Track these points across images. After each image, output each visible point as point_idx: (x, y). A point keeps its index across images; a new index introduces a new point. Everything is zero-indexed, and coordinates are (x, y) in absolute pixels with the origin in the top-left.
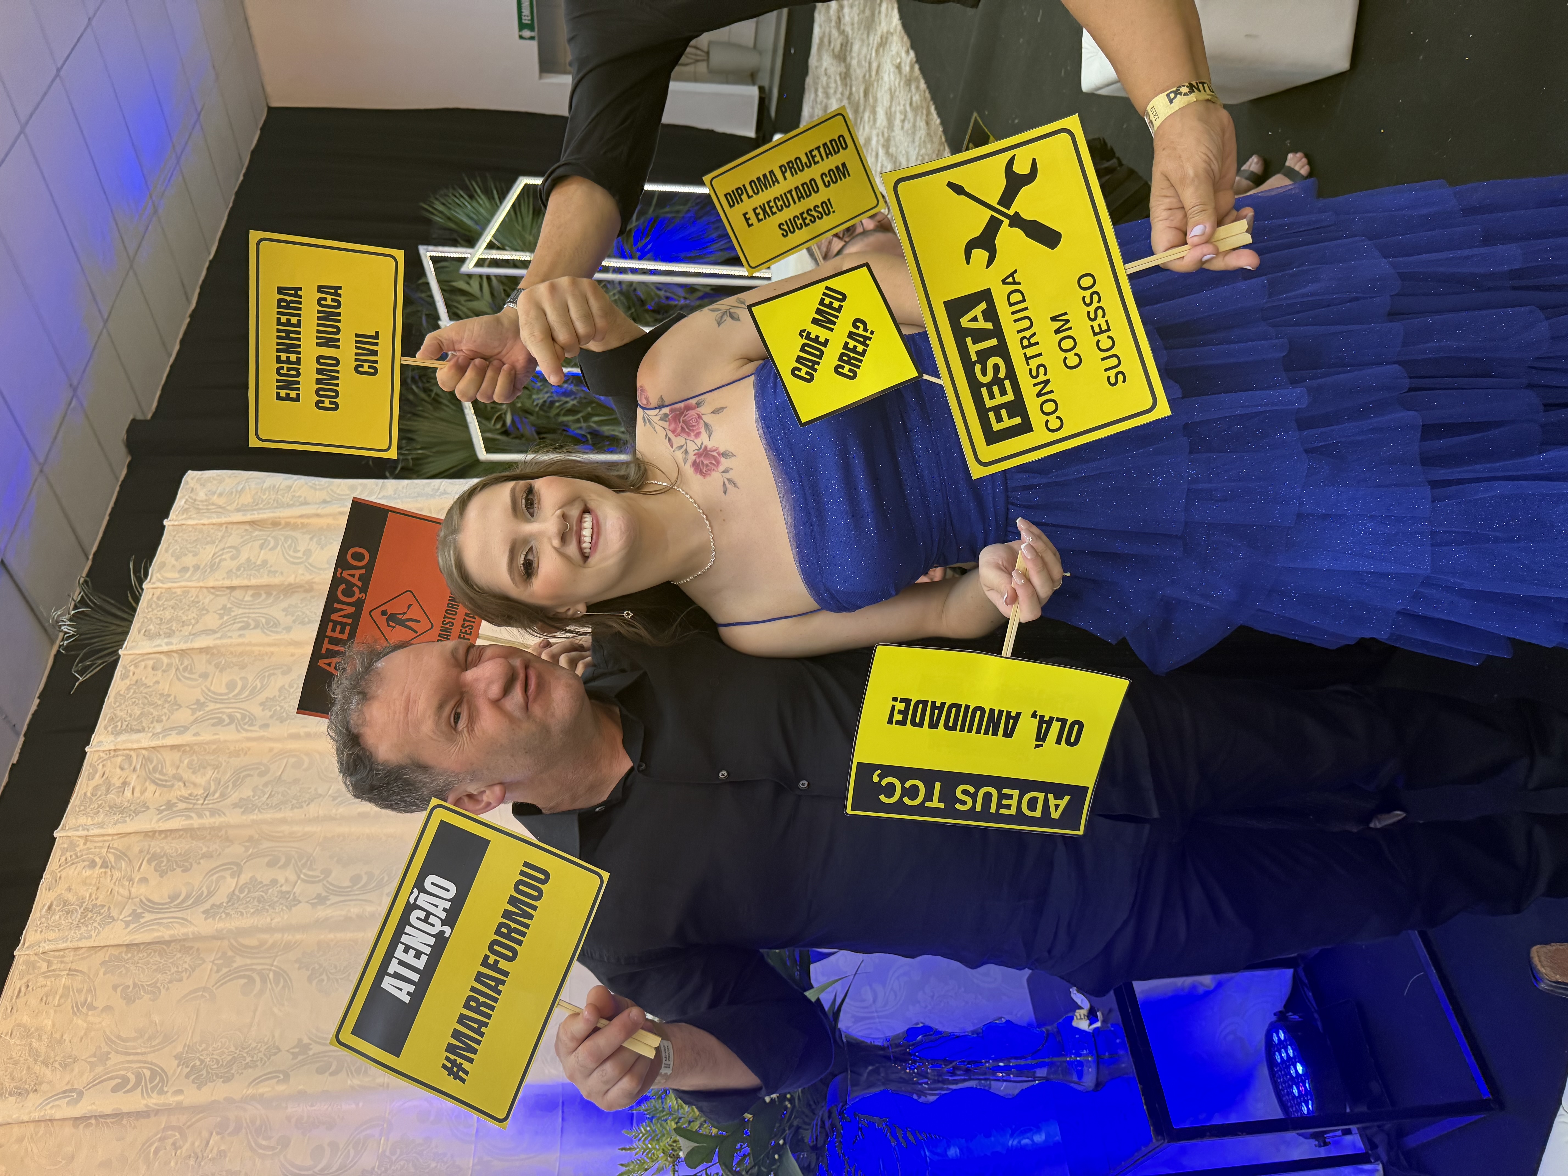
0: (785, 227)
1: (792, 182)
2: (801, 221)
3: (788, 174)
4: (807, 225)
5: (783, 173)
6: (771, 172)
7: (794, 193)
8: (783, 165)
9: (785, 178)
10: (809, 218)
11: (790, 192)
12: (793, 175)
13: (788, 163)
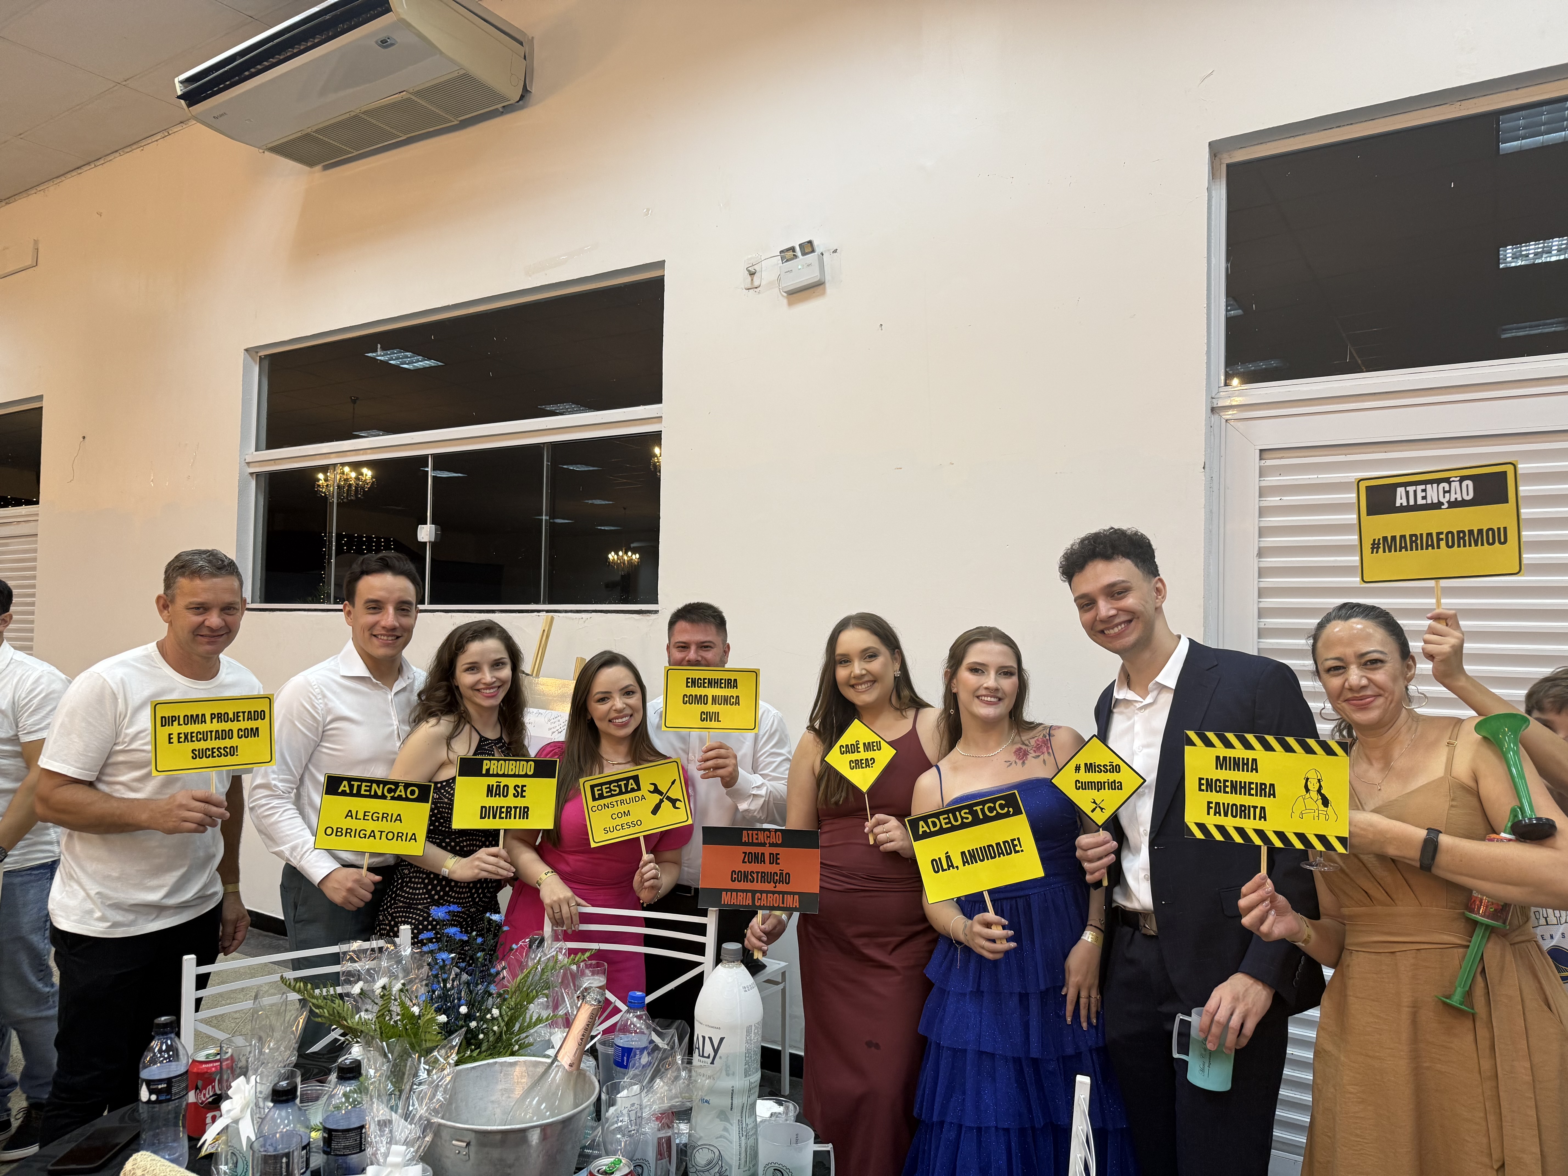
0: (197, 753)
1: (216, 726)
2: (210, 753)
3: (215, 721)
4: (213, 757)
5: (212, 719)
6: (203, 715)
7: (214, 734)
8: (214, 714)
9: (212, 722)
10: (217, 753)
11: (211, 732)
12: (218, 722)
13: (218, 714)
